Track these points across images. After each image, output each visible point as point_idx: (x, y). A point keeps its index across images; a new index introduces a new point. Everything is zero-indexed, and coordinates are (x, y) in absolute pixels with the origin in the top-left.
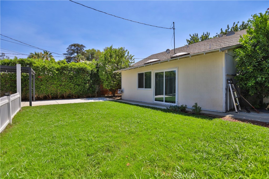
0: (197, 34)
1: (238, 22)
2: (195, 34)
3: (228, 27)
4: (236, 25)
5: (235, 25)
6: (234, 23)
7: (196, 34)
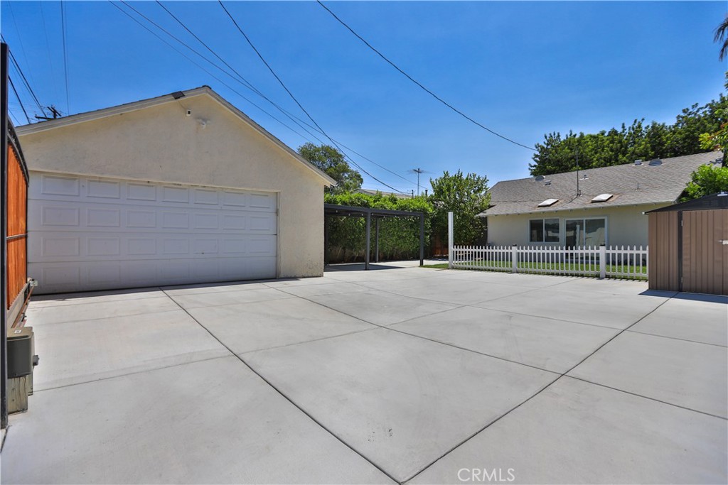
0: (558, 133)
1: (643, 120)
2: (554, 134)
3: (623, 127)
4: (639, 126)
5: (636, 125)
6: (635, 121)
7: (556, 135)
